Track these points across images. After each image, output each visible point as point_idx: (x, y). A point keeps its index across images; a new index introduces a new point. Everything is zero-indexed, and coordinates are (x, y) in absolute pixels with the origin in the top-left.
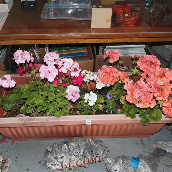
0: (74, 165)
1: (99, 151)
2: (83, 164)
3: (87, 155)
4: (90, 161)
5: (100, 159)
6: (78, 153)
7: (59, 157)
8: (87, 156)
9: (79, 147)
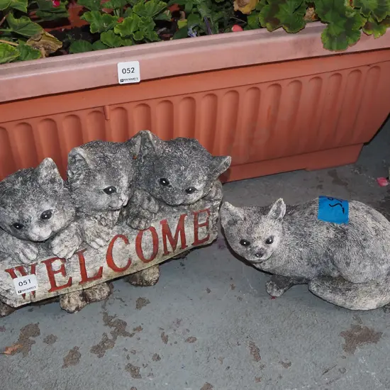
0: (101, 268)
1: (193, 170)
2: (136, 258)
3: (145, 206)
4: (161, 246)
5: (200, 230)
6: (106, 191)
7: (32, 213)
8: (146, 214)
9: (109, 165)
